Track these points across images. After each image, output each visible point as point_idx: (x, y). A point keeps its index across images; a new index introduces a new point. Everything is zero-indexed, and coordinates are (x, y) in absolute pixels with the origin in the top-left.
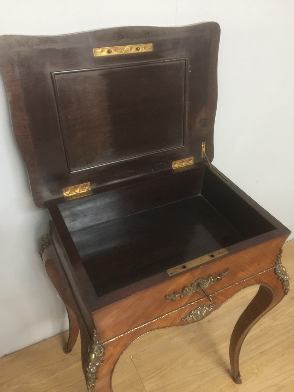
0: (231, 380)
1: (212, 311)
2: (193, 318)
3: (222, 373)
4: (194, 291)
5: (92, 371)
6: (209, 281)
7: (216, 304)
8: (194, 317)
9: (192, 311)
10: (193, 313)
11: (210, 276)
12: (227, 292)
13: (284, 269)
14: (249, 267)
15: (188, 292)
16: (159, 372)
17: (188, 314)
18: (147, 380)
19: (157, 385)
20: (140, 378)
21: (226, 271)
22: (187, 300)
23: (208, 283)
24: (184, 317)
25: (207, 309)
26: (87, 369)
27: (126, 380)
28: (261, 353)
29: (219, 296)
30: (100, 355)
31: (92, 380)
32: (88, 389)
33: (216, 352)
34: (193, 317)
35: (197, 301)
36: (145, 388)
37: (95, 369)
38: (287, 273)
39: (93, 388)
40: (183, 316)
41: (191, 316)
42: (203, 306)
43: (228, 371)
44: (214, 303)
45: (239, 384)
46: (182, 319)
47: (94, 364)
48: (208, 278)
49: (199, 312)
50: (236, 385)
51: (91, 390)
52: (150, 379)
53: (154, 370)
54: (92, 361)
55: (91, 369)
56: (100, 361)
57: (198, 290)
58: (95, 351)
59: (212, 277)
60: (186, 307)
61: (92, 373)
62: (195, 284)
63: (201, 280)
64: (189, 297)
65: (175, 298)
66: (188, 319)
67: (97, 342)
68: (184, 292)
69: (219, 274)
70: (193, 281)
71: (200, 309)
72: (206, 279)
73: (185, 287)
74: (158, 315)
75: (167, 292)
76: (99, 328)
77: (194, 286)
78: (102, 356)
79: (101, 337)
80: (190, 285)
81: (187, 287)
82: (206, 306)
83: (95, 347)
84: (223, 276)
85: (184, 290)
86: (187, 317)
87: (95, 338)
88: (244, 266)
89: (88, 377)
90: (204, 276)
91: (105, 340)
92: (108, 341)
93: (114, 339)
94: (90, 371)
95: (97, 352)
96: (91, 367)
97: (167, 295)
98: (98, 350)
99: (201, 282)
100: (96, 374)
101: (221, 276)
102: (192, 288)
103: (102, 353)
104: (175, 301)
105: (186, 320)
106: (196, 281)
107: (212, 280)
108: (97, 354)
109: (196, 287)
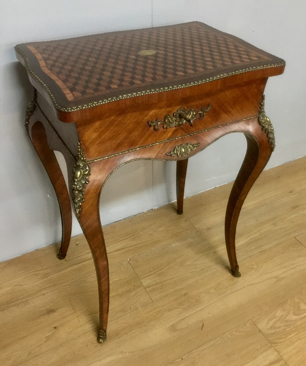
0: (230, 274)
1: (196, 150)
3: (220, 270)
4: (177, 123)
5: (79, 188)
6: (191, 114)
7: (200, 144)
9: (176, 147)
10: (177, 149)
11: (192, 108)
13: (268, 120)
14: (231, 110)
15: (170, 122)
16: (156, 271)
17: (173, 149)
18: (144, 277)
19: (155, 281)
20: (137, 276)
21: (208, 107)
22: (170, 134)
24: (169, 152)
25: (191, 147)
26: (74, 186)
27: (123, 278)
28: (260, 252)
29: (203, 137)
31: (79, 199)
33: (214, 253)
34: (177, 153)
35: (180, 137)
36: (142, 284)
37: (81, 187)
38: (271, 123)
40: (168, 150)
41: (175, 151)
42: (187, 144)
43: (227, 267)
44: (198, 143)
45: (238, 277)
46: (166, 154)
47: (80, 181)
48: (190, 111)
49: (183, 150)
50: (235, 278)
52: (147, 276)
53: (152, 269)
54: (78, 177)
55: (77, 186)
56: (86, 180)
57: (181, 123)
58: (81, 168)
59: (194, 110)
60: (170, 141)
61: (78, 190)
62: (178, 115)
63: (183, 111)
64: (172, 130)
65: (158, 126)
66: (173, 154)
67: (82, 159)
68: (166, 120)
69: (201, 110)
70: (175, 111)
71: (184, 145)
72: (187, 111)
73: (167, 115)
74: (142, 143)
75: (149, 116)
76: (83, 142)
77: (176, 117)
78: (87, 175)
79: (86, 155)
80: (172, 115)
81: (169, 115)
82: (190, 144)
83: (81, 164)
84: (205, 112)
85: (166, 118)
86: (172, 152)
87: (79, 153)
88: (227, 106)
89: (75, 194)
90: (186, 107)
91: (90, 160)
92: (93, 161)
93: (99, 160)
94: (76, 188)
95: (83, 169)
96: (77, 184)
97: (149, 121)
98: (84, 168)
99: (183, 112)
100: (82, 192)
101: (204, 112)
102: (174, 119)
103: (87, 172)
104: (158, 130)
105: (171, 155)
106: (177, 111)
107: (194, 113)
108: (83, 172)
109: (178, 119)
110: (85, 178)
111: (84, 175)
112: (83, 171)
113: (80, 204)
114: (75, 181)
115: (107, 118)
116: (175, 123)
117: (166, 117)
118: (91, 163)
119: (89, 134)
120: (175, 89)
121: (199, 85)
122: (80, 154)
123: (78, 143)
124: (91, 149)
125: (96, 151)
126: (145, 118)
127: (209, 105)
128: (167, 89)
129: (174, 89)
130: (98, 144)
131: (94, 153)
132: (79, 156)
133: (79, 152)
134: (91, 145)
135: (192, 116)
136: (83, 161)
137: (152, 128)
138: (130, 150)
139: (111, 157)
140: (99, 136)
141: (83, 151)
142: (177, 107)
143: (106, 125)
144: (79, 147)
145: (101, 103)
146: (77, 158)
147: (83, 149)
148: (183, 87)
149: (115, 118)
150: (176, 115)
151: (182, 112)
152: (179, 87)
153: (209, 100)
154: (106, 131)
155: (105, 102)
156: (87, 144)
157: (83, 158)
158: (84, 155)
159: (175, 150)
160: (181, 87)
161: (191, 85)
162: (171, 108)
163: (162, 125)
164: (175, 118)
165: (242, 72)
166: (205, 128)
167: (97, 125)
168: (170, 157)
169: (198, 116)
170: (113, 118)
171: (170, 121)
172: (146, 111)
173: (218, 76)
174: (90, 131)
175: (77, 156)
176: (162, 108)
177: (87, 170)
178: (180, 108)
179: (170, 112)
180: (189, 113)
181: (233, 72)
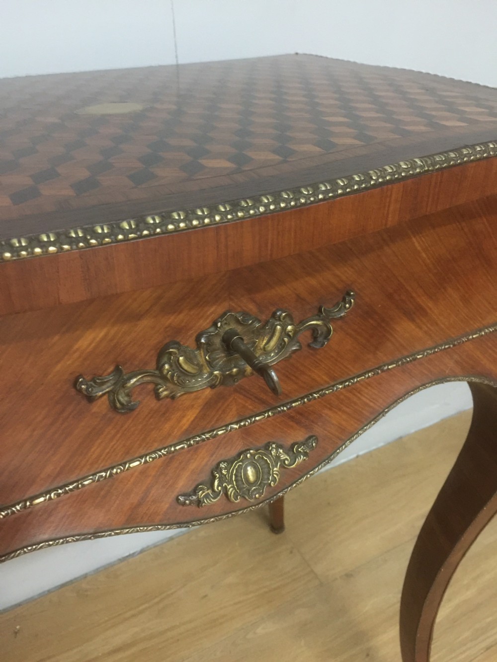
1: (305, 470)
2: (226, 494)
4: (216, 372)
6: (277, 334)
7: (317, 439)
8: (231, 491)
9: (222, 465)
10: (224, 472)
11: (278, 310)
12: (359, 398)
14: (430, 304)
15: (185, 373)
17: (205, 477)
21: (344, 300)
22: (191, 416)
23: (275, 339)
24: (190, 489)
25: (283, 457)
29: (327, 411)
34: (226, 490)
35: (237, 423)
40: (183, 483)
41: (216, 483)
42: (267, 447)
44: (310, 437)
46: (178, 499)
48: (271, 320)
49: (250, 472)
57: (235, 370)
59: (289, 316)
60: (190, 446)
62: (217, 341)
63: (238, 322)
64: (200, 401)
65: (128, 395)
66: (207, 496)
68: (167, 367)
69: (316, 312)
70: (205, 324)
71: (253, 455)
72: (260, 321)
73: (167, 346)
74: (59, 474)
75: (76, 355)
77: (209, 348)
80: (191, 343)
81: (178, 345)
82: (279, 446)
84: (333, 320)
85: (165, 359)
86: (202, 489)
88: (414, 295)
90: (252, 307)
97: (80, 376)
99: (239, 329)
101: (327, 320)
102: (202, 357)
104: (131, 410)
105: (199, 503)
106: (215, 324)
107: (290, 328)
109: (221, 357)
116: (211, 374)
117: (162, 353)
120: (177, 230)
121: (300, 210)
126: (59, 367)
127: (348, 294)
128: (131, 231)
129: (171, 227)
135: (281, 339)
137: (101, 406)
142: (212, 309)
148: (217, 218)
150: (208, 344)
151: (233, 326)
152: (198, 218)
153: (345, 273)
159: (214, 477)
160: (207, 221)
161: (262, 209)
162: (181, 316)
163: (151, 387)
164: (207, 351)
165: (484, 152)
166: (333, 378)
168: (194, 508)
169: (305, 337)
171: (185, 367)
172: (56, 338)
173: (387, 168)
176: (137, 317)
178: (225, 314)
179: (179, 330)
180: (266, 329)
181: (452, 155)
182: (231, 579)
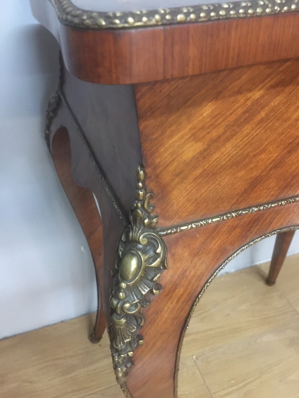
5: (129, 309)
16: (240, 385)
26: (115, 302)
30: (153, 265)
31: (128, 340)
32: (115, 368)
37: (136, 305)
39: (129, 365)
47: (133, 288)
51: (125, 369)
53: (233, 381)
54: (130, 277)
55: (125, 303)
56: (151, 284)
58: (140, 249)
61: (127, 316)
67: (146, 221)
76: (155, 169)
78: (157, 269)
79: (158, 210)
83: (141, 238)
87: (139, 205)
89: (117, 327)
91: (168, 224)
92: (176, 227)
93: (194, 226)
94: (122, 308)
95: (144, 252)
96: (126, 297)
98: (148, 248)
100: (139, 320)
103: (159, 260)
108: (145, 261)
110: (150, 278)
111: (147, 269)
112: (146, 257)
113: (130, 354)
114: (119, 289)
115: (239, 92)
118: (171, 233)
119: (176, 145)
122: (143, 206)
123: (138, 173)
124: (175, 193)
125: (188, 200)
130: (196, 178)
131: (181, 204)
132: (137, 212)
133: (139, 200)
134: (177, 180)
136: (150, 227)
138: (282, 200)
139: (228, 217)
140: (204, 155)
141: (151, 197)
143: (232, 118)
144: (140, 184)
145: (250, 11)
146: (131, 218)
147: (152, 192)
149: (262, 97)
154: (228, 140)
155: (264, 10)
156: (166, 177)
157: (150, 218)
158: (153, 210)
167: (205, 115)
170: (257, 94)
174: (179, 135)
175: (132, 211)
177: (158, 255)
182: (243, 307)
